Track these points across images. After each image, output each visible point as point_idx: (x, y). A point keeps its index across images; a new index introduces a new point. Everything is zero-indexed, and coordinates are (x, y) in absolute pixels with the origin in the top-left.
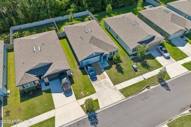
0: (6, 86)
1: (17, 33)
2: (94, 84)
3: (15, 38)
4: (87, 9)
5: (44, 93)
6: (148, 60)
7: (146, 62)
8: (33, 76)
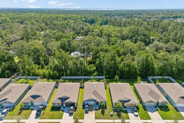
0: (48, 103)
1: (63, 80)
2: (85, 115)
3: (61, 82)
4: (104, 75)
5: (61, 111)
6: (122, 113)
7: (121, 113)
8: (60, 101)
